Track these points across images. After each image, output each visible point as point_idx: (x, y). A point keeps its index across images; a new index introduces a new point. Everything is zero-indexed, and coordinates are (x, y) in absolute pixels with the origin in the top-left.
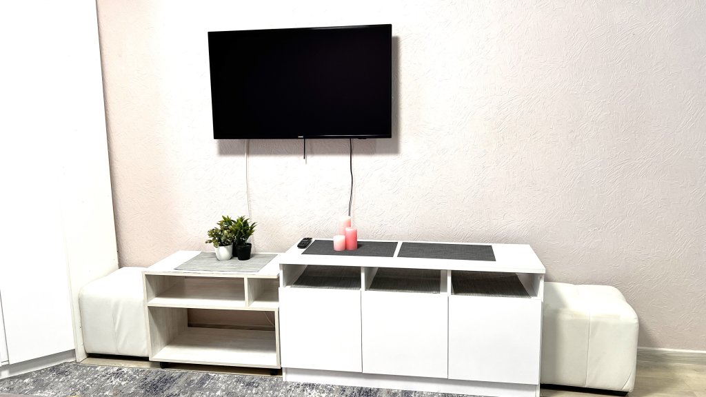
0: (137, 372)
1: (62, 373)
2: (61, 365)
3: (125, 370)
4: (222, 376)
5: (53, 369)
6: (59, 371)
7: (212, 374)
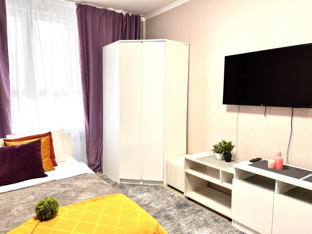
0: (179, 197)
1: (157, 189)
2: (158, 186)
3: (175, 195)
4: (208, 212)
5: (155, 186)
6: (156, 188)
7: (204, 210)
